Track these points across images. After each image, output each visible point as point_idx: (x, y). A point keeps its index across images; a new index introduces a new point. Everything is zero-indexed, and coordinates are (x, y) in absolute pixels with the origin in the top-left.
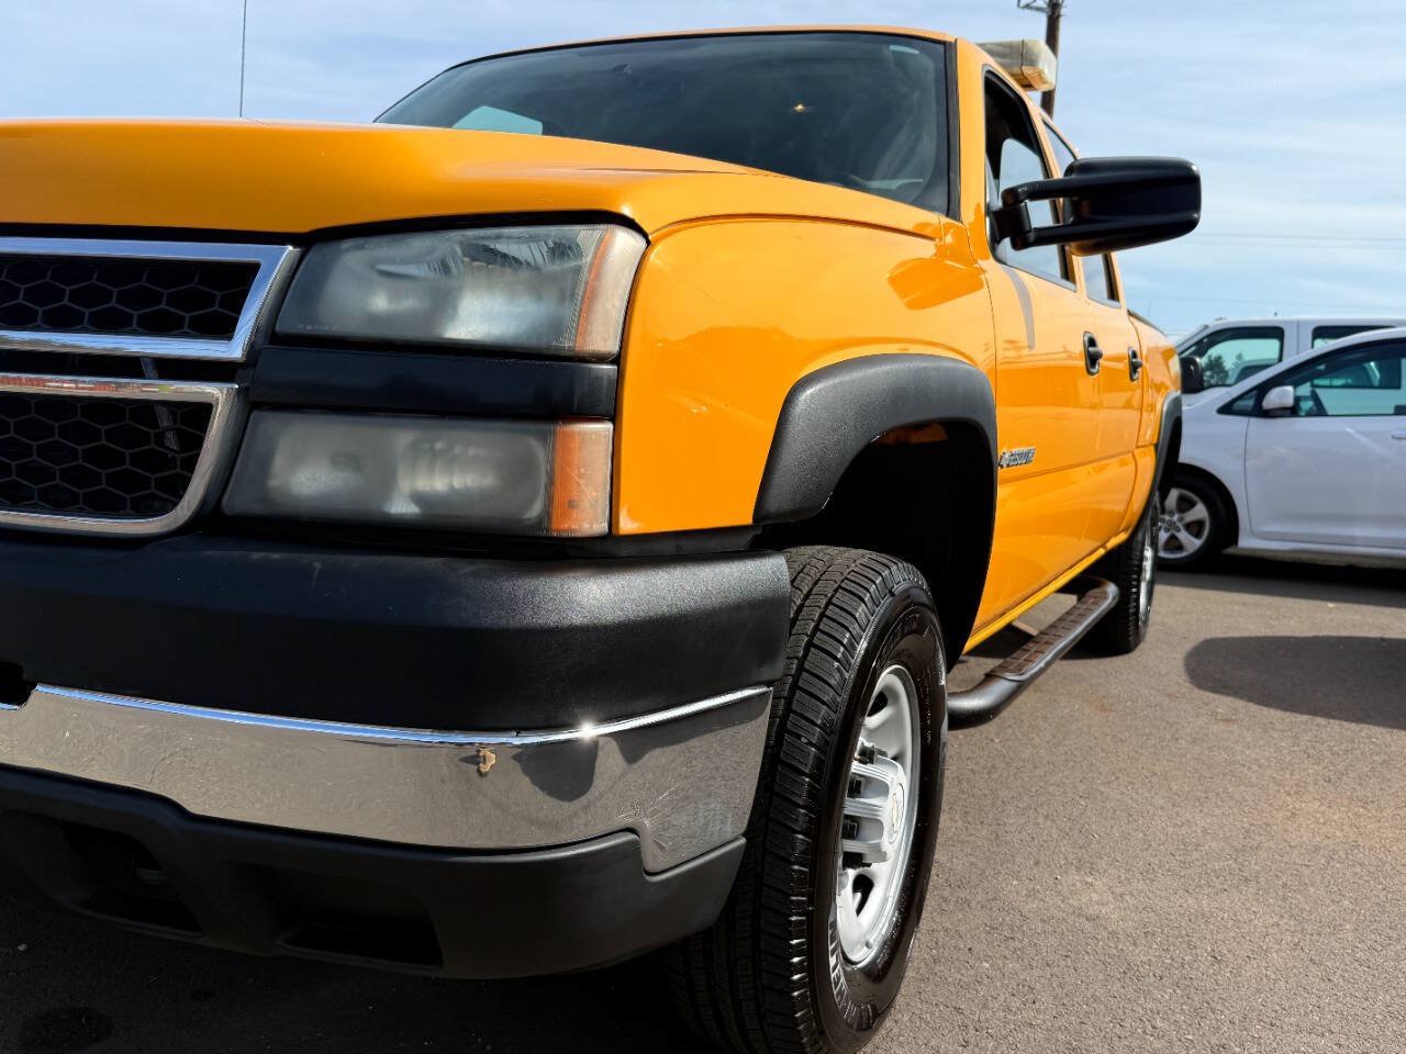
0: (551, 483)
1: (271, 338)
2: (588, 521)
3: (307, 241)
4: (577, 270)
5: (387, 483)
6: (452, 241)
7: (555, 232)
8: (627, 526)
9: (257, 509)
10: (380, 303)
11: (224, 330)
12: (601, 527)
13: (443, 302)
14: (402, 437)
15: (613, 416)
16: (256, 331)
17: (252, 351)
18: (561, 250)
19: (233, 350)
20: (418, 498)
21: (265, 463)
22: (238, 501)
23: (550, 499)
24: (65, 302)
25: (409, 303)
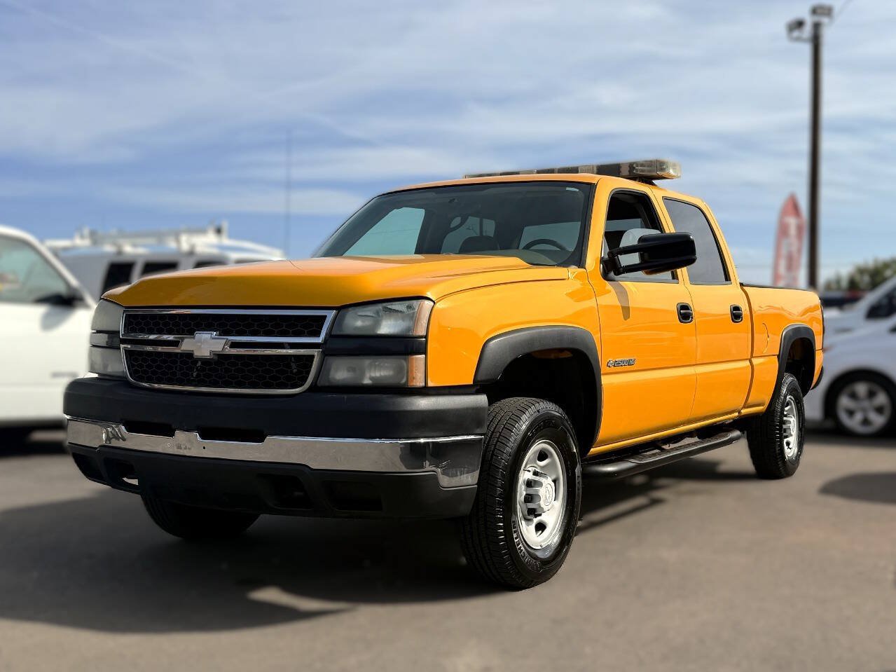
0: (408, 372)
1: (330, 336)
2: (419, 383)
3: (339, 309)
4: (414, 313)
5: (363, 375)
6: (380, 307)
7: (407, 303)
8: (430, 384)
9: (327, 384)
10: (359, 323)
11: (317, 334)
12: (423, 384)
13: (377, 324)
14: (367, 362)
15: (425, 352)
16: (326, 334)
17: (326, 340)
18: (409, 307)
19: (319, 340)
20: (371, 378)
21: (329, 370)
22: (321, 383)
23: (407, 379)
24: (284, 328)
25: (368, 323)
